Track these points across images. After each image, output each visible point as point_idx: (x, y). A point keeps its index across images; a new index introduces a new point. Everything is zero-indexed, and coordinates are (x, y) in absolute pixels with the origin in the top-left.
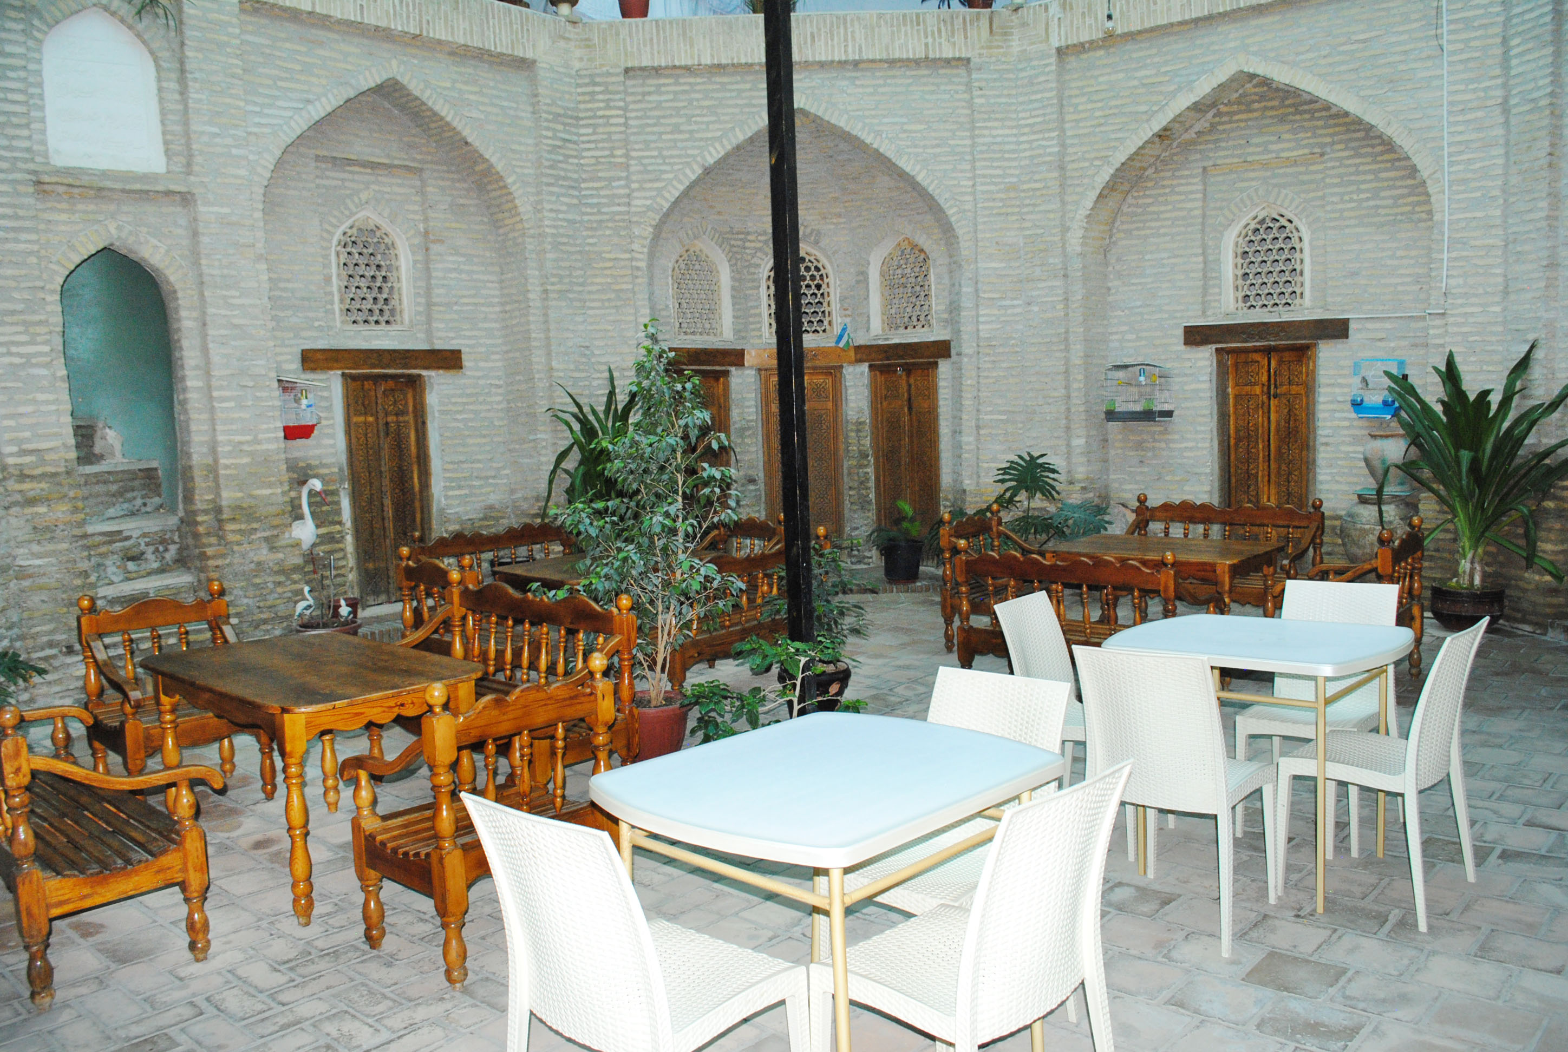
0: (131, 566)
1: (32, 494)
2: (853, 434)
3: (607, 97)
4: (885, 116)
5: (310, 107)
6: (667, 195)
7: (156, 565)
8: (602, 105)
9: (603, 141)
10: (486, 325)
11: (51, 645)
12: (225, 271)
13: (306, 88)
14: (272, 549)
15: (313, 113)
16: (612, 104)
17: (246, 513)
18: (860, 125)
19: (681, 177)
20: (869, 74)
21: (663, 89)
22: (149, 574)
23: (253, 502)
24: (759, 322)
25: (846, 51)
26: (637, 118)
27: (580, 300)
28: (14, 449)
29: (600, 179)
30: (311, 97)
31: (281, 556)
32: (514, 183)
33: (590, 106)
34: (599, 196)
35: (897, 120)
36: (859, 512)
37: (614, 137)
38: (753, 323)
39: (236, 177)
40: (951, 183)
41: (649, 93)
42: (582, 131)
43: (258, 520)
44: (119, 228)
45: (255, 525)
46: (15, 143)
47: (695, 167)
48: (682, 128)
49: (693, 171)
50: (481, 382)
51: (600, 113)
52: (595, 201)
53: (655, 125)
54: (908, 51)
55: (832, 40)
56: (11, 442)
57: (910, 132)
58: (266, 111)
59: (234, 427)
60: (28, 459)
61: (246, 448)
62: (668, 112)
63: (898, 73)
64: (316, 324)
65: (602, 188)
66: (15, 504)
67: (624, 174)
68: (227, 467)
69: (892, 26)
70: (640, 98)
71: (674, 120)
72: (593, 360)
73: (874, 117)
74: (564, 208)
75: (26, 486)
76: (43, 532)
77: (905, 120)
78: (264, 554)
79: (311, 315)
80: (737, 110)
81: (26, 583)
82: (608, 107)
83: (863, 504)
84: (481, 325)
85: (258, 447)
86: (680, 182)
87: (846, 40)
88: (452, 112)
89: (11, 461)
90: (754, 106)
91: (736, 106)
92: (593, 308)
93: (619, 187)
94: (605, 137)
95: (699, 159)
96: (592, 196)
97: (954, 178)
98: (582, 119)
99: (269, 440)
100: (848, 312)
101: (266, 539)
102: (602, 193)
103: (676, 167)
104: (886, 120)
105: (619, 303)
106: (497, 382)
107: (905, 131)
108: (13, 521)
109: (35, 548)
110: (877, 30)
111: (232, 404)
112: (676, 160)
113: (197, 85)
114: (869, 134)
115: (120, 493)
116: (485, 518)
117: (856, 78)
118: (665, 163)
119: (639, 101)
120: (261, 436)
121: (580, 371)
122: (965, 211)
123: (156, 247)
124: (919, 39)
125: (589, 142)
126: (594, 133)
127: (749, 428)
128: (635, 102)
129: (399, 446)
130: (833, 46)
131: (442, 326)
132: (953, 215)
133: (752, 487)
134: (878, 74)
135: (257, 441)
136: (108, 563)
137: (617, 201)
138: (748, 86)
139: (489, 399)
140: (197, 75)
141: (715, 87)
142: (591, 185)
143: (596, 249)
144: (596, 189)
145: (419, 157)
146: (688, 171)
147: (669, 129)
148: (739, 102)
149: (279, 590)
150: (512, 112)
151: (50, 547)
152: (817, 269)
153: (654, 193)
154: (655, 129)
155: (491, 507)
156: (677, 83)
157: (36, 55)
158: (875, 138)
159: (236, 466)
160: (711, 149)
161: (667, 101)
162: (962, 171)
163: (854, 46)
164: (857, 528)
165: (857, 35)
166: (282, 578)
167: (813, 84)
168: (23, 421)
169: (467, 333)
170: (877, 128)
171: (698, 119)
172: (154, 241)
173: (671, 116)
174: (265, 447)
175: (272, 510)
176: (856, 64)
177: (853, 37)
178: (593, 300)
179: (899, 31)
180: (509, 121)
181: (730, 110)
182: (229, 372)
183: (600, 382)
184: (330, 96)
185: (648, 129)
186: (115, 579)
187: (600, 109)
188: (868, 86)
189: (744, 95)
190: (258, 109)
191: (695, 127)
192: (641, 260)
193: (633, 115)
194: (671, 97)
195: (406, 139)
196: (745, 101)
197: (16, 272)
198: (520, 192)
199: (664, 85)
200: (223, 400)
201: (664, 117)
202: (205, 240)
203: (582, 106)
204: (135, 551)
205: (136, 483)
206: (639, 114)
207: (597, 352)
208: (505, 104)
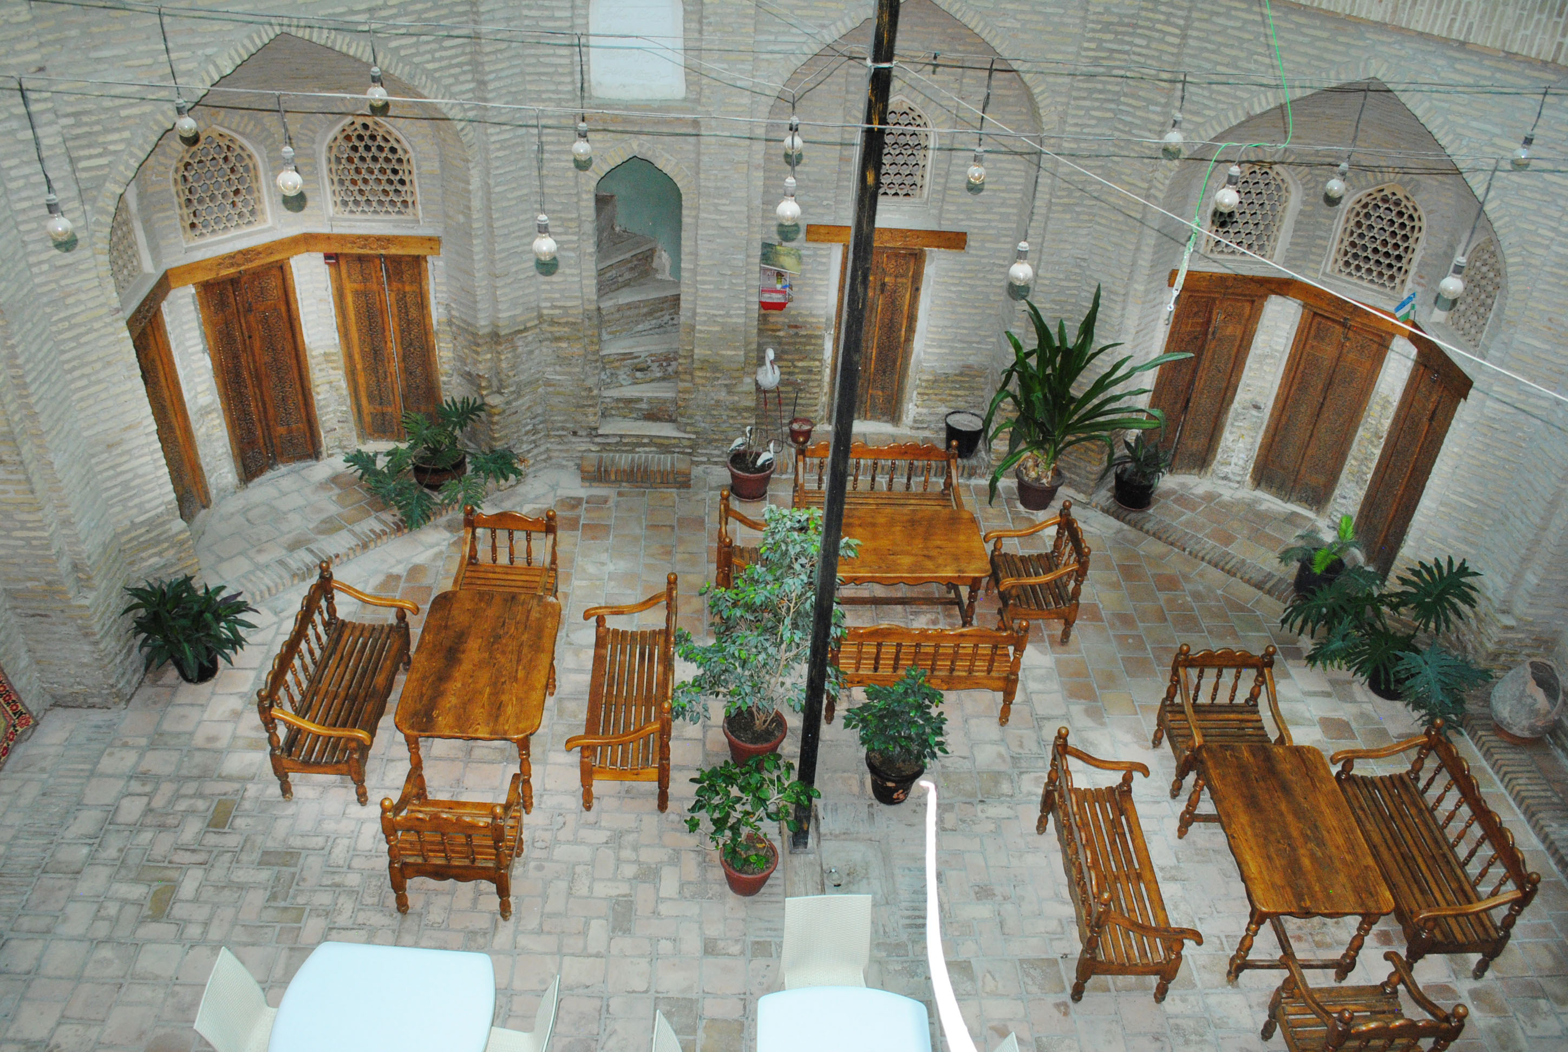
0: (638, 374)
1: (557, 335)
2: (1378, 408)
3: (1171, 10)
4: (1475, 119)
5: (825, 31)
6: (1203, 133)
7: (658, 375)
8: (1162, 18)
9: (1152, 57)
10: (1003, 210)
11: (563, 429)
12: (719, 184)
13: (823, 14)
14: (729, 392)
15: (827, 37)
16: (1172, 20)
17: (713, 367)
18: (1440, 120)
19: (1222, 118)
20: (1476, 59)
21: (1233, 13)
22: (652, 381)
23: (718, 359)
24: (1320, 255)
25: (1450, 26)
26: (1198, 38)
27: (1089, 214)
28: (549, 304)
29: (1139, 98)
30: (826, 22)
31: (736, 398)
32: (1042, 92)
33: (1151, 15)
34: (1134, 116)
35: (1488, 127)
36: (1354, 484)
37: (1165, 57)
38: (1314, 254)
39: (737, 105)
40: (1525, 226)
41: (1218, 14)
42: (1138, 41)
43: (722, 371)
44: (641, 145)
45: (717, 375)
46: (560, 88)
47: (1240, 112)
48: (1240, 64)
49: (1236, 117)
50: (985, 261)
51: (1159, 26)
52: (1129, 119)
53: (1213, 52)
54: (1531, 47)
55: (1439, 7)
56: (546, 299)
57: (1500, 148)
58: (780, 39)
59: (711, 303)
60: (557, 312)
61: (719, 319)
62: (1231, 42)
63: (1514, 68)
64: (825, 203)
65: (1139, 108)
66: (547, 339)
67: (1163, 100)
68: (701, 332)
69: (1523, 8)
70: (1206, 16)
71: (1234, 52)
72: (1088, 273)
73: (1461, 115)
74: (1093, 122)
75: (555, 329)
76: (562, 360)
77: (1498, 131)
78: (723, 395)
79: (821, 194)
80: (1304, 60)
81: (550, 389)
82: (1167, 23)
83: (1358, 477)
84: (995, 210)
85: (729, 320)
86: (1220, 124)
87: (1455, 13)
88: (982, 24)
89: (545, 312)
90: (1324, 60)
91: (1305, 54)
92: (1099, 224)
93: (1154, 112)
94: (1156, 54)
95: (1246, 105)
96: (1128, 113)
97: (1533, 223)
98: (1141, 27)
99: (738, 316)
100: (1422, 281)
101: (726, 385)
102: (1139, 113)
103: (1220, 106)
104: (1474, 124)
105: (1124, 228)
106: (1001, 262)
107: (1493, 145)
108: (544, 350)
109: (558, 368)
110: (1500, 8)
111: (712, 287)
112: (1222, 98)
113: (711, 29)
114: (1446, 134)
115: (650, 313)
116: (961, 374)
117: (1456, 59)
118: (1210, 98)
119: (1206, 21)
120: (732, 312)
121: (1070, 280)
122: (1530, 265)
123: (667, 160)
124: (1553, 36)
125: (1139, 55)
126: (1147, 47)
127: (1272, 357)
128: (1200, 20)
129: (893, 302)
130: (1436, 16)
131: (953, 208)
132: (1513, 265)
133: (1254, 412)
134: (1487, 62)
135: (728, 315)
136: (621, 373)
137: (1150, 126)
138: (1325, 35)
139: (989, 277)
140: (712, 19)
141: (1289, 26)
142: (1131, 101)
143: (1118, 168)
144: (1134, 107)
145: (961, 48)
146: (1231, 114)
147: (1226, 60)
148: (1310, 51)
149: (731, 421)
150: (1056, 19)
151: (568, 369)
152: (1411, 218)
153: (1191, 127)
154: (1213, 57)
155: (969, 367)
156: (1248, 11)
157: (583, 12)
158: (1452, 142)
159: (708, 332)
160: (1262, 97)
161: (1233, 28)
162: (1546, 217)
163: (1463, 23)
164: (1345, 498)
165: (1472, 10)
166: (735, 414)
167: (1403, 53)
168: (555, 286)
169: (979, 216)
170: (1459, 130)
171: (1260, 58)
172: (667, 156)
173: (1232, 46)
174: (735, 320)
175: (734, 366)
176: (1463, 45)
177: (1466, 12)
178: (1102, 217)
179: (1530, 17)
180: (1051, 29)
181: (1298, 59)
182: (711, 262)
183: (1088, 295)
184: (846, 19)
185: (1206, 55)
186: (624, 383)
187: (1159, 21)
188: (1468, 74)
189: (1318, 44)
190: (772, 38)
191: (1253, 66)
192: (1160, 191)
193: (1195, 33)
194: (1239, 24)
195: (949, 31)
196: (1315, 52)
197: (557, 183)
198: (1048, 101)
199: (1235, 9)
200: (704, 283)
201: (1226, 46)
202: (705, 159)
203: (1143, 13)
204: (644, 366)
205: (665, 305)
206: (1201, 35)
207: (1093, 267)
208: (1049, 10)
